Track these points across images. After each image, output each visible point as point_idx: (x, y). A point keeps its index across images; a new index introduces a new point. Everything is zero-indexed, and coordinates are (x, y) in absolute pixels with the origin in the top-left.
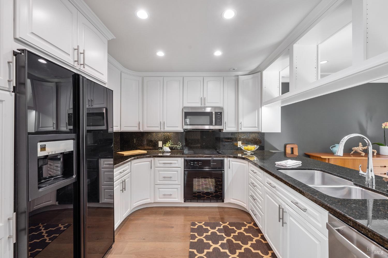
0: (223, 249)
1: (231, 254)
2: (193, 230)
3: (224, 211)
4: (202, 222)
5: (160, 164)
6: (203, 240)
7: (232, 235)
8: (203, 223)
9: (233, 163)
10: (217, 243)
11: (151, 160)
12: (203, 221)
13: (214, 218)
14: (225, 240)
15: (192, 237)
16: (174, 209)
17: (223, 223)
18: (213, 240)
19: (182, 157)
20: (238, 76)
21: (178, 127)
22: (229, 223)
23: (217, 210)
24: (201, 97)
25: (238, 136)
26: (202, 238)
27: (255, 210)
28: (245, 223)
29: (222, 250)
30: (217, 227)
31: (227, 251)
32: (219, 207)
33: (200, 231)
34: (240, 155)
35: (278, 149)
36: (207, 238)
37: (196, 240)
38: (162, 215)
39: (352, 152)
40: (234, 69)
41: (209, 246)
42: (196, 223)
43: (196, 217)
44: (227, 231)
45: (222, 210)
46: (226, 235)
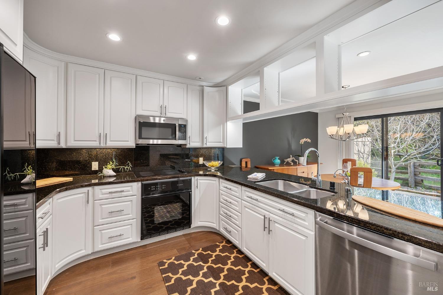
0: (206, 279)
1: (216, 280)
2: (163, 271)
3: (191, 237)
4: (171, 258)
5: (103, 194)
6: (181, 278)
7: (210, 260)
8: (173, 258)
9: (201, 181)
10: (199, 275)
11: (88, 191)
12: (172, 256)
13: (184, 249)
14: (205, 268)
15: (166, 280)
16: (127, 254)
17: (196, 251)
18: (193, 273)
19: (139, 181)
20: (203, 86)
21: (128, 141)
22: (202, 248)
23: (184, 238)
24: (161, 105)
25: (200, 151)
26: (178, 276)
27: (228, 227)
28: (218, 243)
29: (206, 281)
30: (191, 258)
31: (211, 279)
32: (184, 235)
33: (173, 268)
34: (201, 173)
35: (235, 163)
36: (184, 273)
37: (173, 281)
38: (110, 267)
39: (285, 163)
40: (200, 78)
41: (190, 282)
42: (165, 261)
43: (161, 254)
44: (204, 258)
45: (189, 237)
46: (204, 263)
